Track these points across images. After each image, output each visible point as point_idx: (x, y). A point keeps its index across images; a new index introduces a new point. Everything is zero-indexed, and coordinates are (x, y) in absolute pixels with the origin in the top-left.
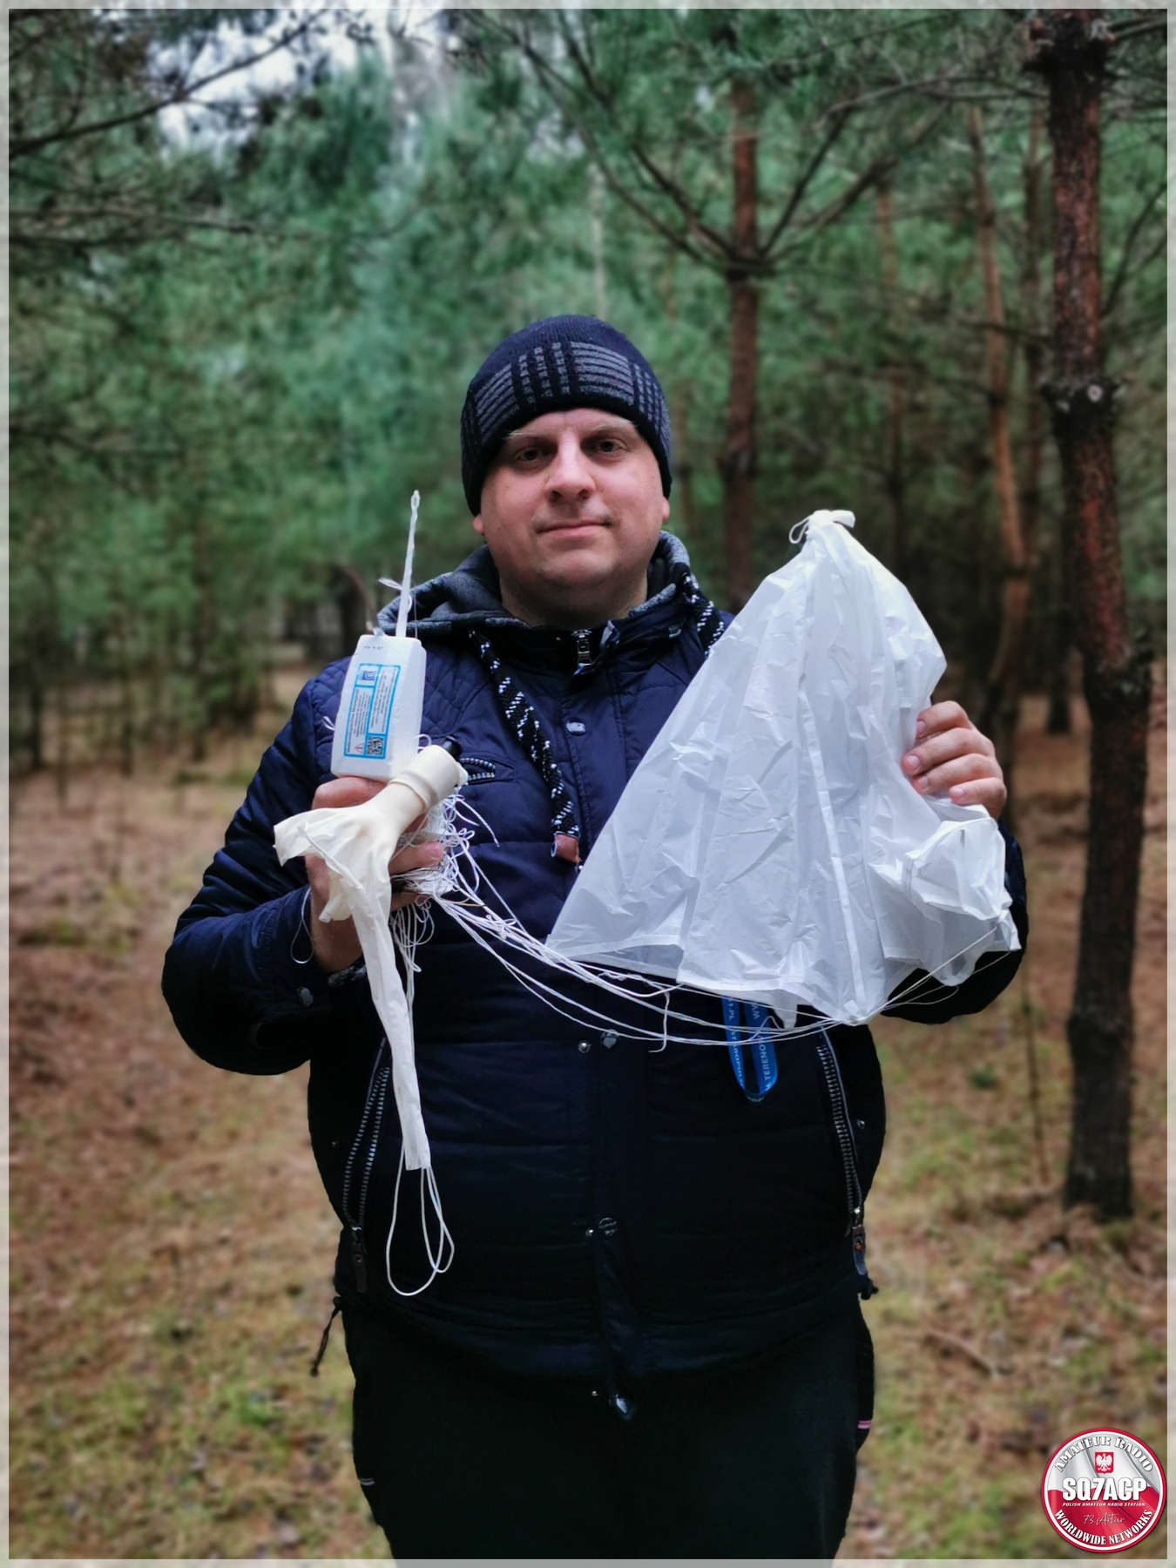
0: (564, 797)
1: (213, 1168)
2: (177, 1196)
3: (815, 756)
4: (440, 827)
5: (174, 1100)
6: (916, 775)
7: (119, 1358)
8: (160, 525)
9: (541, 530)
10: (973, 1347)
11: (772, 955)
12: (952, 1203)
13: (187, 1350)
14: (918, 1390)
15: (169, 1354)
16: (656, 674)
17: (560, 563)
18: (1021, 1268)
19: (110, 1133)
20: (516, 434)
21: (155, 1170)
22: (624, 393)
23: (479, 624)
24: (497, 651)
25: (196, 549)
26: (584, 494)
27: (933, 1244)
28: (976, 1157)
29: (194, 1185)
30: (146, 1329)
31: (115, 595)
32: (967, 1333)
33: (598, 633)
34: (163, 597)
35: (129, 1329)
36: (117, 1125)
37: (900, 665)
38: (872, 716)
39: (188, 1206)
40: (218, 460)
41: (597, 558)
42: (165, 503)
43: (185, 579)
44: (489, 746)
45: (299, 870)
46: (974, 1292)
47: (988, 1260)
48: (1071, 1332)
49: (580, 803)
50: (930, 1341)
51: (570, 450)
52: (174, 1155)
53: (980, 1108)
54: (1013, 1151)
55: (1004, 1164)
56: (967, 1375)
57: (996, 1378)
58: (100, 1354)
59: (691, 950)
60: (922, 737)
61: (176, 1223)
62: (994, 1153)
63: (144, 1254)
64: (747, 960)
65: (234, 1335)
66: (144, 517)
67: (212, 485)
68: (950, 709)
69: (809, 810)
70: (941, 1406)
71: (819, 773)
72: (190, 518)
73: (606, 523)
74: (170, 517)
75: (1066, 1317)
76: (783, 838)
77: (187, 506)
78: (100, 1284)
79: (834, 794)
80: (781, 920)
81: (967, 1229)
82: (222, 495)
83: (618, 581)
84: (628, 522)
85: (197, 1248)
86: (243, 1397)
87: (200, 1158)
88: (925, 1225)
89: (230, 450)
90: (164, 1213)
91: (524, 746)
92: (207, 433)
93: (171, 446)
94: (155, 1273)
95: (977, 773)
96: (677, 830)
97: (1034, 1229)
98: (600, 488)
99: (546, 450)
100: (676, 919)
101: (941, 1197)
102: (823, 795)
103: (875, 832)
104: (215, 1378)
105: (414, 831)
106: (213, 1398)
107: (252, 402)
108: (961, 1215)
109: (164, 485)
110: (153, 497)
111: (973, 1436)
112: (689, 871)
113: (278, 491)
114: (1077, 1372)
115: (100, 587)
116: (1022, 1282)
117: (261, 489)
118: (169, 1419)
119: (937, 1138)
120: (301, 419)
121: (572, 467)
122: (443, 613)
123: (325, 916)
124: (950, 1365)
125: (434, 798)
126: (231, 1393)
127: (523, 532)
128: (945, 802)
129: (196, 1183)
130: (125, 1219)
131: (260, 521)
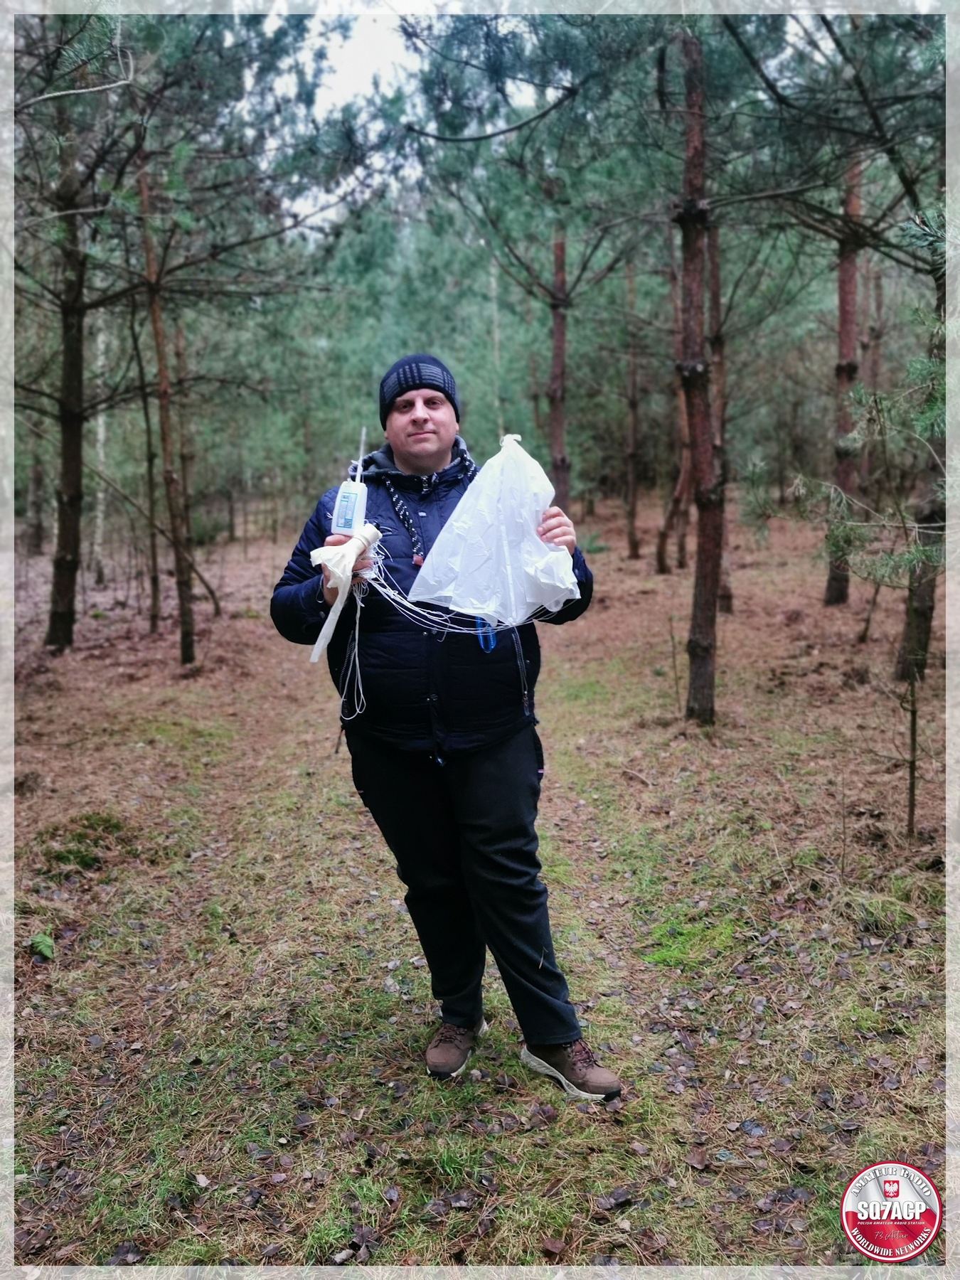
0: (417, 542)
1: (322, 710)
2: (306, 721)
3: (503, 528)
4: (372, 554)
5: (304, 684)
6: (543, 534)
7: (284, 783)
8: (288, 424)
9: (409, 436)
10: (642, 776)
11: (484, 601)
12: (639, 720)
13: (313, 780)
14: (618, 792)
15: (306, 781)
16: (453, 493)
17: (417, 448)
18: (666, 745)
19: (275, 697)
20: (399, 399)
21: (296, 712)
22: (440, 382)
23: (386, 474)
24: (393, 484)
25: (306, 435)
26: (426, 421)
27: (629, 737)
28: (652, 703)
29: (313, 717)
30: (295, 772)
31: (268, 458)
32: (641, 771)
33: (430, 477)
34: (290, 458)
35: (288, 773)
36: (279, 694)
37: (535, 494)
38: (525, 513)
39: (311, 725)
40: (315, 393)
41: (431, 446)
42: (291, 414)
43: (301, 451)
44: (390, 522)
45: (320, 569)
46: (645, 755)
47: (652, 742)
48: (684, 769)
49: (423, 544)
50: (625, 773)
51: (419, 404)
52: (304, 706)
53: (657, 685)
54: (668, 701)
55: (663, 706)
56: (640, 786)
57: (651, 787)
58: (277, 782)
59: (455, 598)
60: (545, 520)
61: (307, 732)
62: (661, 701)
63: (294, 745)
64: (475, 602)
65: (333, 773)
66: (281, 420)
67: (313, 405)
68: (556, 509)
69: (499, 548)
70: (627, 798)
71: (504, 535)
72: (302, 421)
73: (434, 432)
74: (294, 421)
75: (681, 764)
76: (489, 559)
77: (301, 414)
78: (274, 756)
79: (510, 543)
80: (487, 588)
81: (644, 730)
82: (317, 409)
83: (439, 455)
84: (442, 431)
85: (315, 742)
86: (338, 796)
87: (316, 707)
88: (627, 729)
89: (321, 388)
90: (301, 728)
91: (403, 521)
92: (310, 381)
93: (294, 387)
94: (298, 752)
95: (564, 534)
96: (454, 554)
97: (673, 730)
98: (432, 419)
99: (410, 405)
100: (452, 587)
101: (636, 718)
102: (505, 543)
103: (526, 556)
104: (325, 790)
105: (362, 555)
106: (325, 796)
107: (331, 366)
108: (642, 725)
109: (289, 405)
110: (285, 411)
111: (638, 809)
112: (457, 569)
113: (343, 408)
114: (684, 784)
115: (262, 454)
116: (665, 751)
117: (336, 407)
118: (306, 805)
119: (636, 696)
120: (355, 372)
121: (420, 411)
122: (373, 469)
123: (329, 585)
124: (632, 783)
125: (369, 544)
126: (332, 795)
127: (403, 436)
128: (552, 545)
129: (315, 716)
130: (285, 731)
131: (335, 422)
